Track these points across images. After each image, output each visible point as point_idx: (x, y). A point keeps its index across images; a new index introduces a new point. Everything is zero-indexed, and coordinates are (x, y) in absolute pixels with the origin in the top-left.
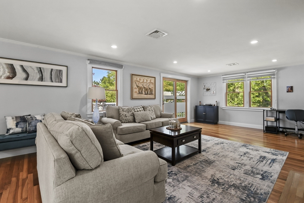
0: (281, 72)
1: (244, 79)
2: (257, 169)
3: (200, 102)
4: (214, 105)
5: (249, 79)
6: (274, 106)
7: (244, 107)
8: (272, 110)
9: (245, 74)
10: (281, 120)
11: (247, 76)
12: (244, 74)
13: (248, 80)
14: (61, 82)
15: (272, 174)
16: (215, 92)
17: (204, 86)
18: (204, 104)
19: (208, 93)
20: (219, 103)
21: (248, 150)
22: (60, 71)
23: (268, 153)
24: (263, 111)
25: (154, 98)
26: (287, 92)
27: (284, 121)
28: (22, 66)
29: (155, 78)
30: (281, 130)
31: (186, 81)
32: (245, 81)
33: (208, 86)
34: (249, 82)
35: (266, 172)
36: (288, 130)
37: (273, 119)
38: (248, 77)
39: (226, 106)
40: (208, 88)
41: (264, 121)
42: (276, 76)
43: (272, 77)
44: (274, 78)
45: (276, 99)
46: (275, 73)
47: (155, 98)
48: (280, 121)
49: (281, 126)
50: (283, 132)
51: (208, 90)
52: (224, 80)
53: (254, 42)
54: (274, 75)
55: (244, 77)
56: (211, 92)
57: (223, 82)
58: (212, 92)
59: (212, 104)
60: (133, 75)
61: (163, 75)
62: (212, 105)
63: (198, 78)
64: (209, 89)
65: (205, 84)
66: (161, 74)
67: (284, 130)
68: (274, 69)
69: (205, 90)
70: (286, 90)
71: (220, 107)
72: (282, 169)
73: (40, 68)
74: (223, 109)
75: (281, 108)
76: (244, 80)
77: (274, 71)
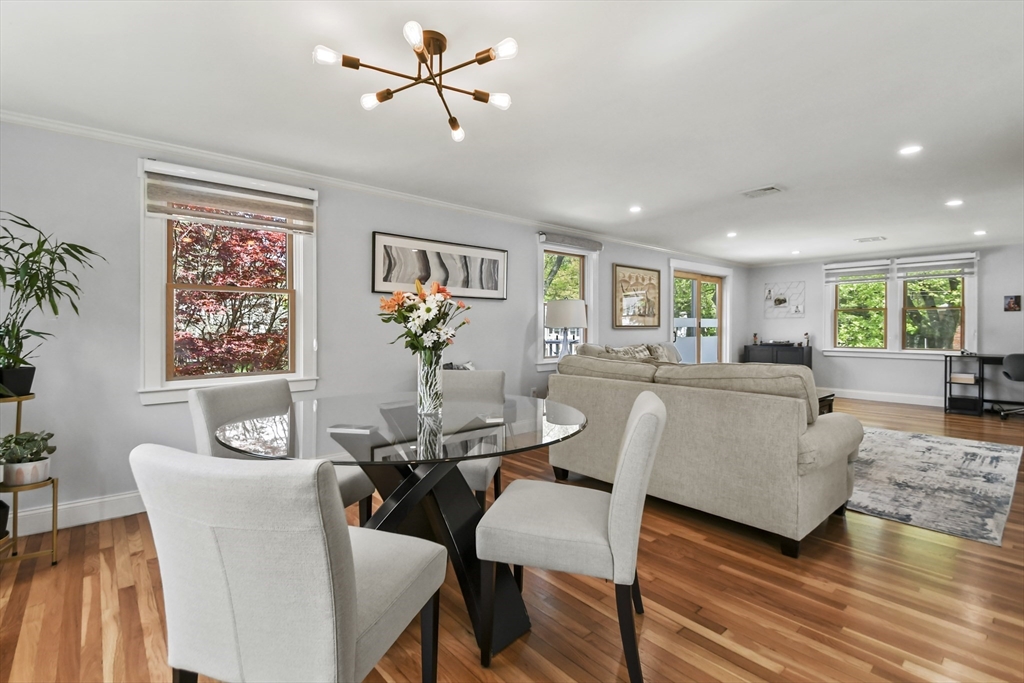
0: (992, 260)
1: (888, 275)
2: (970, 470)
3: (755, 335)
4: (800, 344)
5: (901, 274)
6: (971, 347)
7: (886, 348)
8: (965, 357)
9: (892, 262)
10: (988, 380)
11: (895, 267)
12: (888, 262)
13: (899, 277)
14: (496, 289)
15: (1004, 476)
16: (801, 308)
17: (767, 291)
18: (771, 342)
19: (781, 309)
20: (813, 337)
21: (930, 444)
22: (495, 262)
23: (980, 448)
24: (944, 358)
25: (656, 324)
26: (1006, 310)
27: (995, 384)
28: (438, 254)
29: (659, 272)
30: (987, 406)
31: (721, 279)
32: (892, 279)
33: (782, 291)
34: (900, 282)
35: (989, 474)
36: (1006, 407)
37: (969, 378)
38: (899, 270)
39: (835, 346)
40: (782, 298)
41: (946, 383)
42: (975, 269)
43: (966, 270)
44: (972, 273)
45: (976, 328)
46: (975, 261)
47: (659, 326)
48: (985, 384)
49: (988, 396)
50: (992, 413)
51: (780, 302)
52: (828, 275)
53: (955, 203)
54: (971, 265)
55: (888, 269)
56: (790, 306)
57: (827, 282)
58: (794, 309)
59: (791, 342)
60: (617, 265)
61: (675, 264)
62: (792, 344)
63: (750, 270)
64: (784, 301)
65: (769, 287)
66: (672, 260)
67: (996, 407)
68: (972, 252)
69: (772, 303)
70: (1002, 304)
71: (816, 350)
72: (1020, 470)
73: (465, 257)
74: (826, 354)
75: (990, 350)
76: (887, 278)
77: (973, 255)
